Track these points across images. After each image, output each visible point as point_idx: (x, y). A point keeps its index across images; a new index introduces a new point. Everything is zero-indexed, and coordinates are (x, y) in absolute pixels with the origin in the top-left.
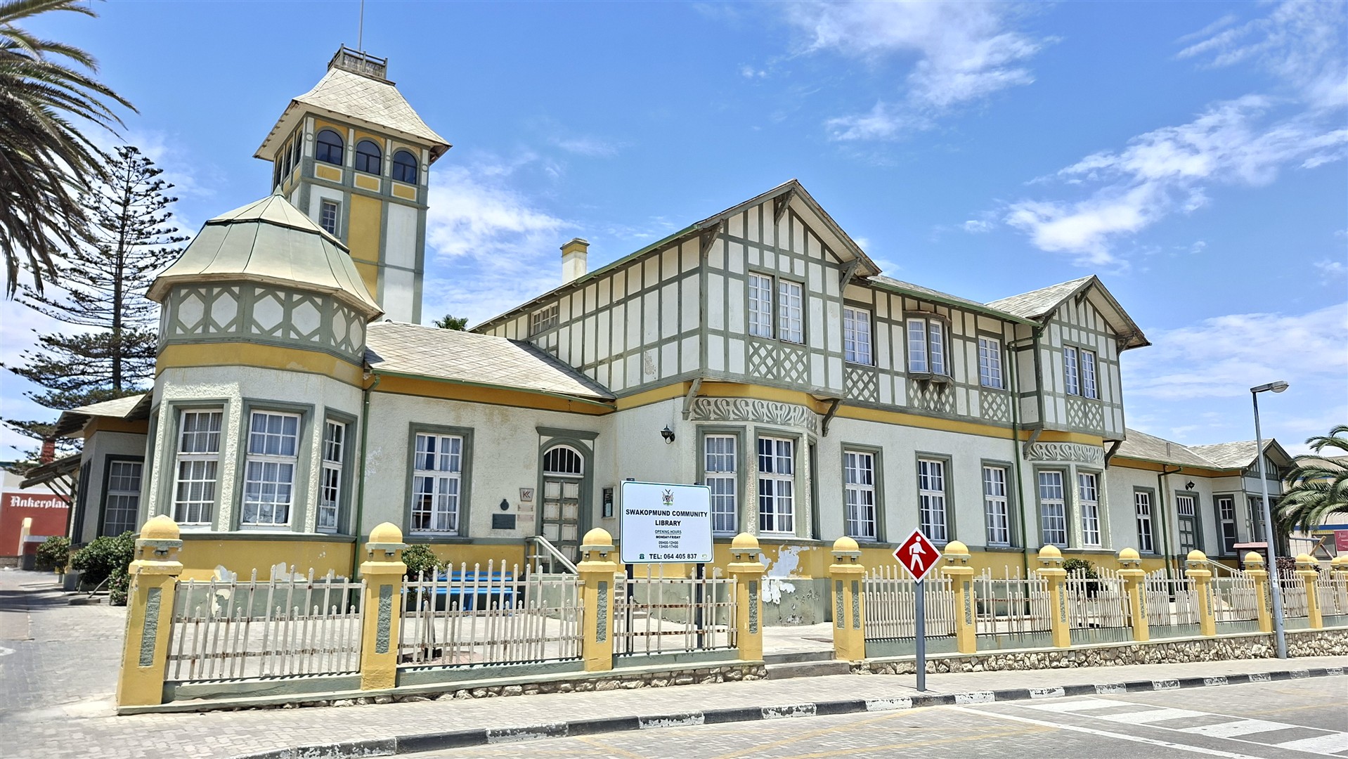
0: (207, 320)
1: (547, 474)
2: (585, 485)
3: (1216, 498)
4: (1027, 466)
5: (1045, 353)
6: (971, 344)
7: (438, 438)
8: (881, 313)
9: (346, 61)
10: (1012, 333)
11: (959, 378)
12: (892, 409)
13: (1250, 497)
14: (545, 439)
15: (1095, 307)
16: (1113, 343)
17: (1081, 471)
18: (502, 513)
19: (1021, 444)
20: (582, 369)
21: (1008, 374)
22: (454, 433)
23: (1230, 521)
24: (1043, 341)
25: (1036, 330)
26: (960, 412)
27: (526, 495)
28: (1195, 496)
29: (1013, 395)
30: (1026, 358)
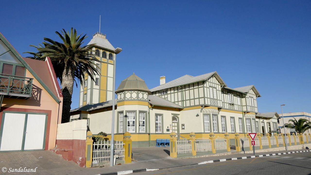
0: (131, 97)
1: (173, 121)
2: (178, 123)
3: (267, 123)
4: (244, 118)
5: (247, 98)
6: (236, 97)
7: (158, 116)
8: (224, 92)
9: (98, 35)
10: (241, 95)
11: (235, 104)
12: (227, 109)
13: (273, 123)
14: (173, 115)
15: (253, 90)
16: (255, 96)
17: (252, 119)
18: (168, 129)
19: (243, 114)
20: (174, 102)
21: (241, 102)
22: (160, 115)
23: (269, 127)
24: (246, 96)
25: (245, 95)
26: (236, 109)
27: (171, 125)
28: (264, 122)
29: (242, 106)
30: (243, 99)
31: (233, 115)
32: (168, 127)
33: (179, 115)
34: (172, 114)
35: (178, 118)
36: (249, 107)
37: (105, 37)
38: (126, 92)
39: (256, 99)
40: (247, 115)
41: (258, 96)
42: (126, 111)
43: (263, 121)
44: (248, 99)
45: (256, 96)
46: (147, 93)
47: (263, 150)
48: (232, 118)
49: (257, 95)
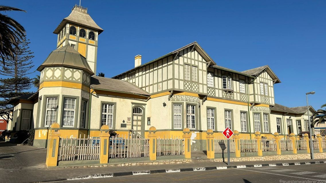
0: (53, 76)
1: (134, 114)
2: (143, 116)
3: (297, 120)
4: (251, 113)
5: (255, 84)
6: (238, 83)
7: (108, 105)
8: (216, 74)
9: (77, 9)
10: (248, 80)
11: (235, 90)
12: (219, 98)
13: (305, 120)
14: (133, 105)
15: (268, 73)
16: (272, 82)
17: (264, 114)
18: (123, 123)
19: (250, 107)
20: (141, 88)
21: (247, 89)
22: (111, 104)
23: (300, 126)
24: (255, 81)
25: (253, 79)
26: (235, 99)
27: (129, 119)
28: (291, 120)
29: (248, 95)
30: (251, 86)
31: (229, 106)
32: (124, 122)
33: (145, 105)
34: (133, 103)
35: (144, 109)
36: (259, 96)
37: (86, 11)
38: (47, 69)
39: (272, 85)
40: (256, 108)
41: (277, 82)
42: (44, 95)
43: (290, 118)
44: (258, 85)
45: (274, 82)
46: (80, 71)
47: (263, 158)
48: (228, 111)
49: (274, 80)
